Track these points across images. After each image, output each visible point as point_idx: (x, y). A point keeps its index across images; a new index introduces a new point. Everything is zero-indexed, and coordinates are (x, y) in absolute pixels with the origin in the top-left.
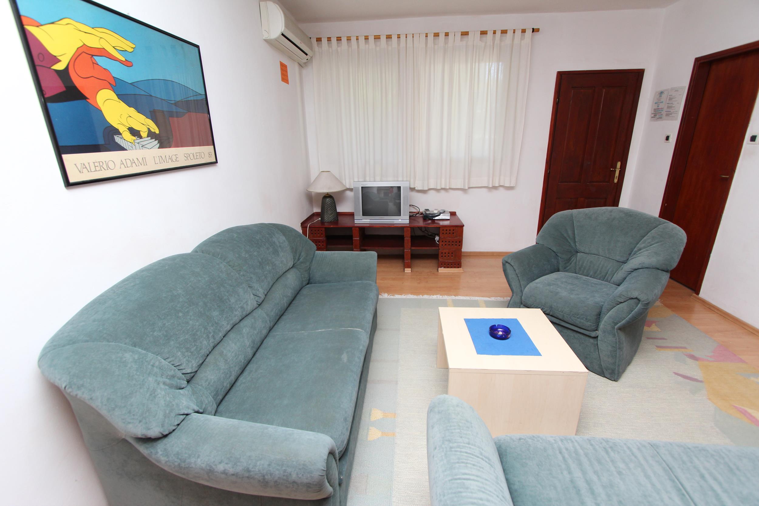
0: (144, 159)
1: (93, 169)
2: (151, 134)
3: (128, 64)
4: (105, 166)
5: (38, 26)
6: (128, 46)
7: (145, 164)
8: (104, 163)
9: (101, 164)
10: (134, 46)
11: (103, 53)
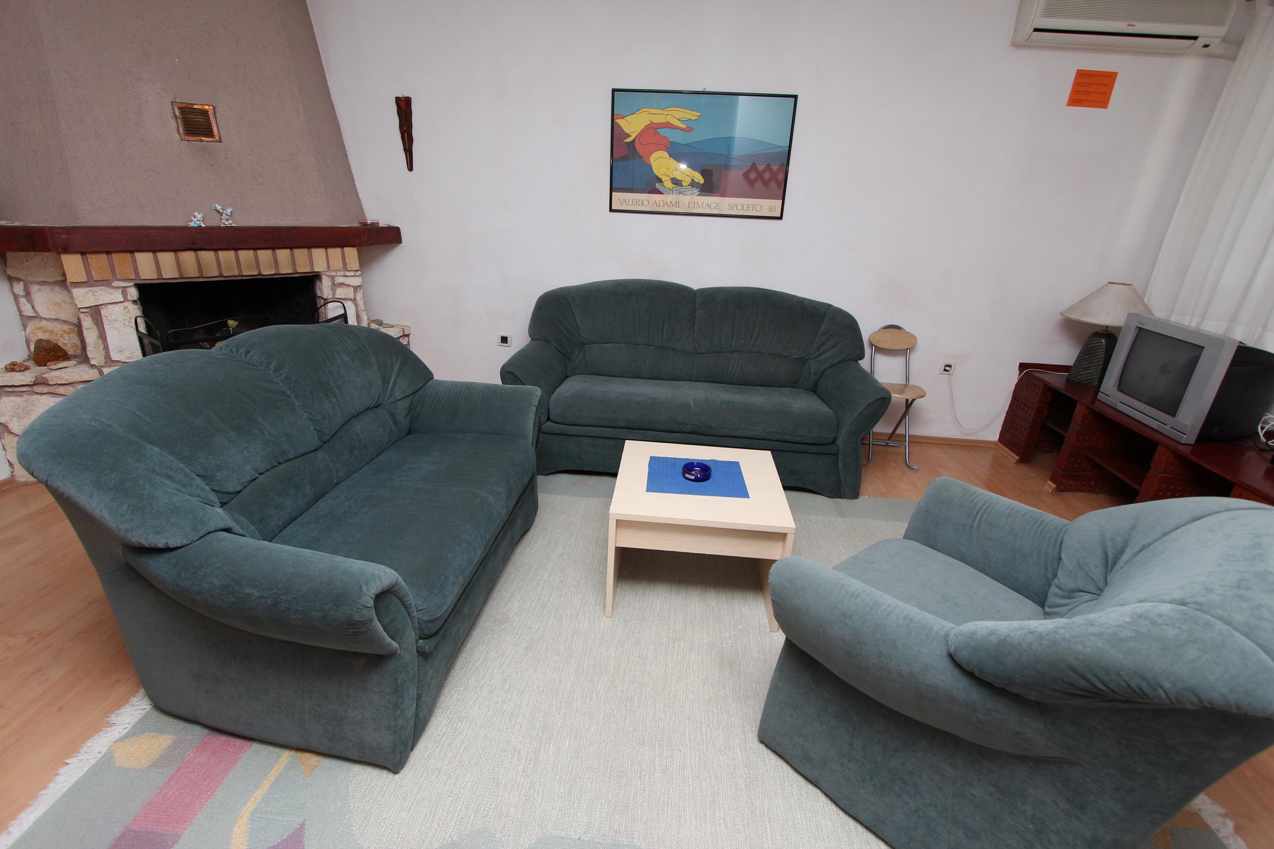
0: (678, 202)
1: (630, 203)
2: (693, 184)
3: (689, 129)
4: (640, 203)
5: (622, 118)
6: (692, 115)
7: (677, 206)
8: (641, 201)
9: (638, 201)
10: (700, 114)
11: (668, 125)
